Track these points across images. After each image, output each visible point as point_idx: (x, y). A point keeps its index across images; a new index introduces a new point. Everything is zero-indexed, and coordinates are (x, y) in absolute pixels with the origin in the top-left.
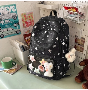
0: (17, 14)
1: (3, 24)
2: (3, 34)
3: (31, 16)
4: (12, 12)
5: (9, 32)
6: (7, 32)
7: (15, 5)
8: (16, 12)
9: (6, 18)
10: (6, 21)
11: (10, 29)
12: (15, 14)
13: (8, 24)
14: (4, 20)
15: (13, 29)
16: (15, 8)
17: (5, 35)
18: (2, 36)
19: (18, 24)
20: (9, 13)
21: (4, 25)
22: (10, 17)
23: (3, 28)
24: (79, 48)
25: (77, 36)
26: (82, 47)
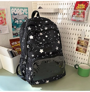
0: (28, 16)
1: (18, 24)
2: (18, 32)
4: (25, 14)
7: (27, 8)
8: (27, 14)
10: (21, 21)
14: (19, 20)
16: (27, 11)
18: (17, 34)
20: (22, 15)
22: (23, 18)
23: (18, 27)
24: (82, 50)
25: (80, 37)
26: (85, 48)
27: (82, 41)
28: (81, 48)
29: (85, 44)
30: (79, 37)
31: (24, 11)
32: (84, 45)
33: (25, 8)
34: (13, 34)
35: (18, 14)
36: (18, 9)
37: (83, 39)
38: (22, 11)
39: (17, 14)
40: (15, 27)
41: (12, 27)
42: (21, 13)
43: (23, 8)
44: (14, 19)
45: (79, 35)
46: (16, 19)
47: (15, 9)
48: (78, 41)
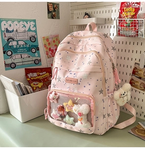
0: (36, 34)
1: (15, 47)
2: (15, 61)
3: (57, 40)
4: (29, 30)
5: (23, 60)
6: (20, 60)
7: (35, 21)
8: (35, 31)
9: (20, 37)
10: (21, 43)
11: (25, 56)
12: (34, 34)
13: (23, 48)
14: (17, 41)
15: (29, 57)
16: (35, 26)
17: (17, 64)
18: (13, 66)
19: (38, 49)
20: (25, 32)
21: (17, 48)
22: (27, 38)
23: (16, 52)
24: (139, 84)
25: (138, 64)
26: (143, 82)
27: (140, 70)
28: (137, 82)
30: (136, 63)
31: (28, 26)
32: (142, 76)
33: (31, 21)
34: (5, 65)
35: (15, 30)
36: (16, 22)
37: (142, 67)
38: (24, 26)
39: (13, 31)
40: (9, 53)
41: (4, 53)
42: (21, 30)
43: (27, 21)
44: (6, 38)
46: (10, 39)
47: (10, 22)
48: (134, 69)
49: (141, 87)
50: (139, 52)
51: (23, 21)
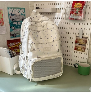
2: (16, 33)
4: (22, 14)
6: (18, 32)
7: (24, 9)
9: (18, 19)
10: (19, 23)
12: (24, 16)
16: (24, 12)
18: (15, 35)
20: (20, 15)
22: (21, 19)
24: (81, 48)
26: (83, 46)
27: (80, 40)
28: (79, 47)
29: (84, 43)
30: (77, 36)
31: (21, 12)
32: (82, 43)
33: (22, 9)
34: (11, 35)
35: (15, 14)
36: (15, 9)
37: (81, 38)
38: (20, 12)
40: (13, 28)
41: (10, 27)
42: (18, 14)
44: (11, 19)
45: (77, 34)
46: (13, 20)
47: (12, 9)
48: (76, 40)
49: (82, 50)
50: (78, 29)
51: (19, 8)
